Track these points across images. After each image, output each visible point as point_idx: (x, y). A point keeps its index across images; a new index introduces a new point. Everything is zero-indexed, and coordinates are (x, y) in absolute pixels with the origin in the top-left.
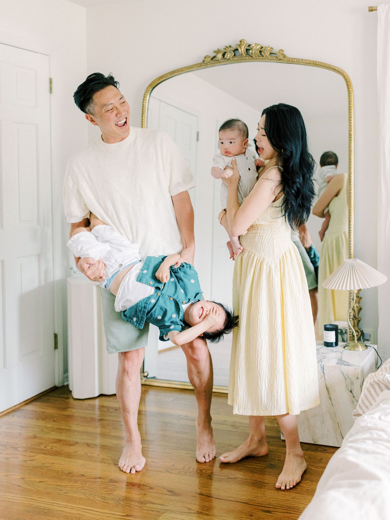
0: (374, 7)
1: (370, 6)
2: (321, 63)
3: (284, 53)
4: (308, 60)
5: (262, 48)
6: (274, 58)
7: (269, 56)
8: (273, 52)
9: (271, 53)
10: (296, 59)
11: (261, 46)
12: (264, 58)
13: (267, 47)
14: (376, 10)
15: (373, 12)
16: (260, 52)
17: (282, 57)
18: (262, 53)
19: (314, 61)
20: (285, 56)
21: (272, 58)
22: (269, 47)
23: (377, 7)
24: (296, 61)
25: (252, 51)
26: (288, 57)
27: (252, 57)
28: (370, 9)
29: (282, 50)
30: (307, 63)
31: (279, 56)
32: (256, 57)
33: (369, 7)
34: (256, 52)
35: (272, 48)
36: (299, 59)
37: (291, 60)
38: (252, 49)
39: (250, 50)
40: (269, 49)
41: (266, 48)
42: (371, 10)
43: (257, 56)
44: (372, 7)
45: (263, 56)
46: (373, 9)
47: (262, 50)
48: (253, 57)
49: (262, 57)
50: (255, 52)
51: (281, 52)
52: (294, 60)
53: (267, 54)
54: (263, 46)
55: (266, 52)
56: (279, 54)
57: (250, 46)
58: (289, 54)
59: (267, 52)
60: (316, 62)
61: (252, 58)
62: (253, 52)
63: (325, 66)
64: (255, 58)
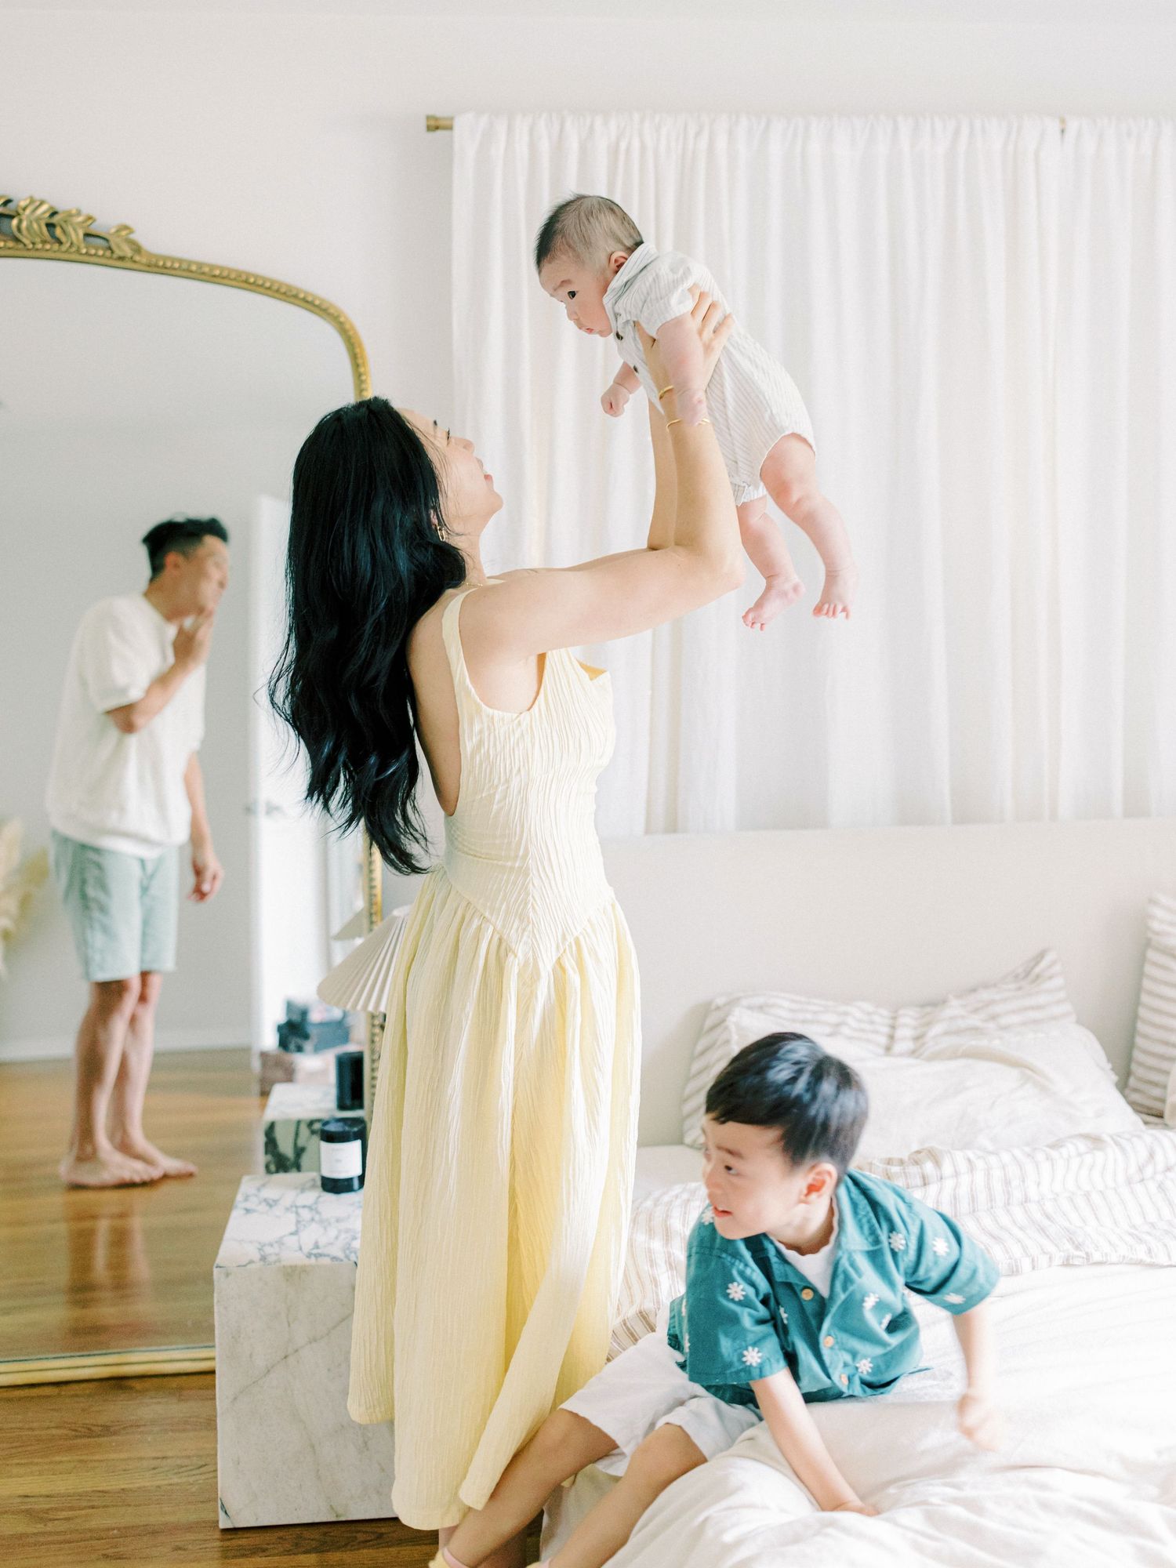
0: (444, 119)
1: (431, 113)
2: (265, 279)
3: (132, 236)
4: (222, 268)
5: (54, 214)
6: (101, 253)
7: (82, 245)
8: (94, 229)
9: (87, 235)
10: (181, 261)
11: (51, 208)
12: (64, 248)
13: (74, 212)
14: (450, 128)
15: (439, 133)
16: (50, 226)
17: (127, 251)
18: (58, 232)
19: (239, 273)
20: (137, 249)
21: (93, 251)
22: (79, 213)
23: (452, 119)
24: (176, 265)
25: (20, 221)
26: (146, 252)
27: (17, 240)
28: (432, 123)
29: (126, 228)
30: (215, 276)
31: (119, 247)
32: (34, 244)
33: (428, 118)
34: (35, 226)
35: (90, 218)
36: (190, 263)
37: (161, 263)
38: (19, 214)
39: (12, 217)
40: (80, 219)
41: (70, 215)
42: (435, 125)
43: (38, 240)
44: (436, 119)
45: (60, 243)
46: (441, 123)
47: (55, 219)
48: (25, 245)
49: (56, 246)
50: (29, 228)
51: (124, 233)
52: (173, 262)
53: (77, 236)
54: (62, 206)
55: (70, 230)
56: (118, 240)
57: (10, 205)
58: (155, 240)
59: (75, 230)
60: (248, 275)
61: (21, 246)
62: (24, 224)
63: (278, 291)
64: (31, 246)
